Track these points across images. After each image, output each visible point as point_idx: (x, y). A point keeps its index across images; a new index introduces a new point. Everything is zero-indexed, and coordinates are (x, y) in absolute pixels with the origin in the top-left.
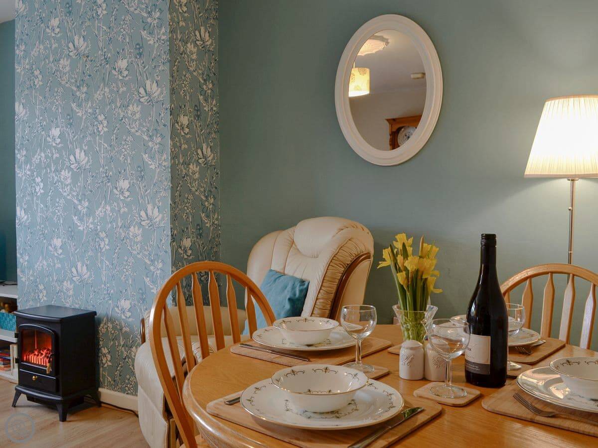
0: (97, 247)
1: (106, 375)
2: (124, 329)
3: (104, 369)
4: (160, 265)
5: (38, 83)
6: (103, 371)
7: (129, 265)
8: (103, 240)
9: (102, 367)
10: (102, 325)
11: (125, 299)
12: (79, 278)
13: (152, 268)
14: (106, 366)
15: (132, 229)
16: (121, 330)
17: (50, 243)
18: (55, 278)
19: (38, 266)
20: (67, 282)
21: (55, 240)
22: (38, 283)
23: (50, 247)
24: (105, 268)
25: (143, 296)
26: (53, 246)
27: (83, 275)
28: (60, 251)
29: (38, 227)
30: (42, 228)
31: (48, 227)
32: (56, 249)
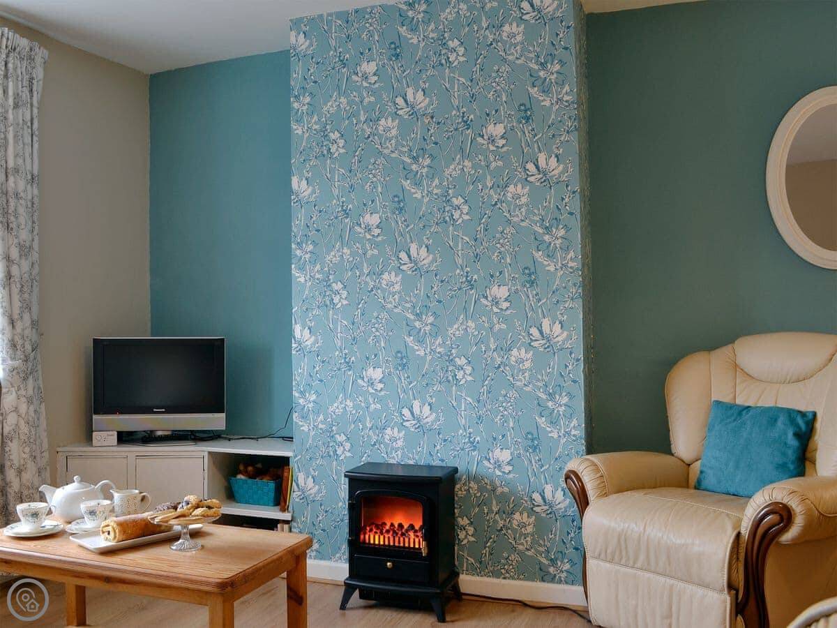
0: (450, 378)
1: (465, 555)
2: (499, 490)
3: (462, 548)
4: (564, 400)
5: (338, 149)
6: (459, 550)
7: (509, 402)
8: (460, 368)
9: (458, 544)
10: (458, 486)
11: (502, 449)
12: (415, 422)
13: (550, 404)
14: (465, 542)
15: (514, 352)
16: (494, 490)
17: (360, 376)
18: (369, 425)
19: (336, 408)
20: (393, 429)
21: (371, 370)
22: (335, 432)
23: (360, 381)
24: (465, 407)
25: (534, 442)
26: (366, 380)
27: (424, 417)
28: (380, 386)
29: (337, 353)
30: (346, 354)
31: (357, 353)
32: (372, 384)
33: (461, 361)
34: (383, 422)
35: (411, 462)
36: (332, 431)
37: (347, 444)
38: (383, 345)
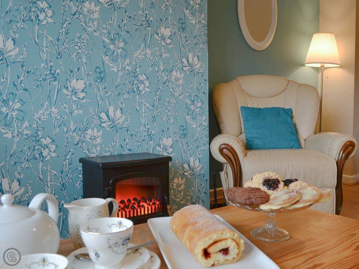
0: (135, 89)
4: (199, 105)
7: (171, 106)
8: (142, 82)
11: (167, 138)
12: (110, 123)
13: (192, 107)
15: (174, 73)
17: (65, 86)
18: (73, 128)
19: (41, 114)
20: (93, 130)
21: (74, 82)
22: (40, 136)
23: (64, 91)
24: (145, 110)
25: (184, 132)
26: (70, 89)
27: (117, 119)
28: (82, 95)
29: (43, 65)
30: (51, 67)
31: (62, 67)
32: (76, 93)
33: (142, 78)
34: (85, 124)
35: (108, 154)
36: (38, 136)
37: (52, 146)
38: (84, 61)
